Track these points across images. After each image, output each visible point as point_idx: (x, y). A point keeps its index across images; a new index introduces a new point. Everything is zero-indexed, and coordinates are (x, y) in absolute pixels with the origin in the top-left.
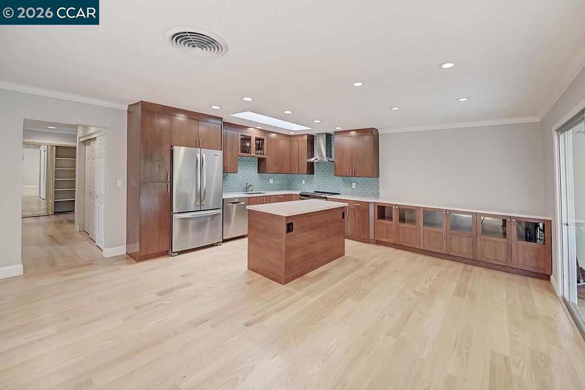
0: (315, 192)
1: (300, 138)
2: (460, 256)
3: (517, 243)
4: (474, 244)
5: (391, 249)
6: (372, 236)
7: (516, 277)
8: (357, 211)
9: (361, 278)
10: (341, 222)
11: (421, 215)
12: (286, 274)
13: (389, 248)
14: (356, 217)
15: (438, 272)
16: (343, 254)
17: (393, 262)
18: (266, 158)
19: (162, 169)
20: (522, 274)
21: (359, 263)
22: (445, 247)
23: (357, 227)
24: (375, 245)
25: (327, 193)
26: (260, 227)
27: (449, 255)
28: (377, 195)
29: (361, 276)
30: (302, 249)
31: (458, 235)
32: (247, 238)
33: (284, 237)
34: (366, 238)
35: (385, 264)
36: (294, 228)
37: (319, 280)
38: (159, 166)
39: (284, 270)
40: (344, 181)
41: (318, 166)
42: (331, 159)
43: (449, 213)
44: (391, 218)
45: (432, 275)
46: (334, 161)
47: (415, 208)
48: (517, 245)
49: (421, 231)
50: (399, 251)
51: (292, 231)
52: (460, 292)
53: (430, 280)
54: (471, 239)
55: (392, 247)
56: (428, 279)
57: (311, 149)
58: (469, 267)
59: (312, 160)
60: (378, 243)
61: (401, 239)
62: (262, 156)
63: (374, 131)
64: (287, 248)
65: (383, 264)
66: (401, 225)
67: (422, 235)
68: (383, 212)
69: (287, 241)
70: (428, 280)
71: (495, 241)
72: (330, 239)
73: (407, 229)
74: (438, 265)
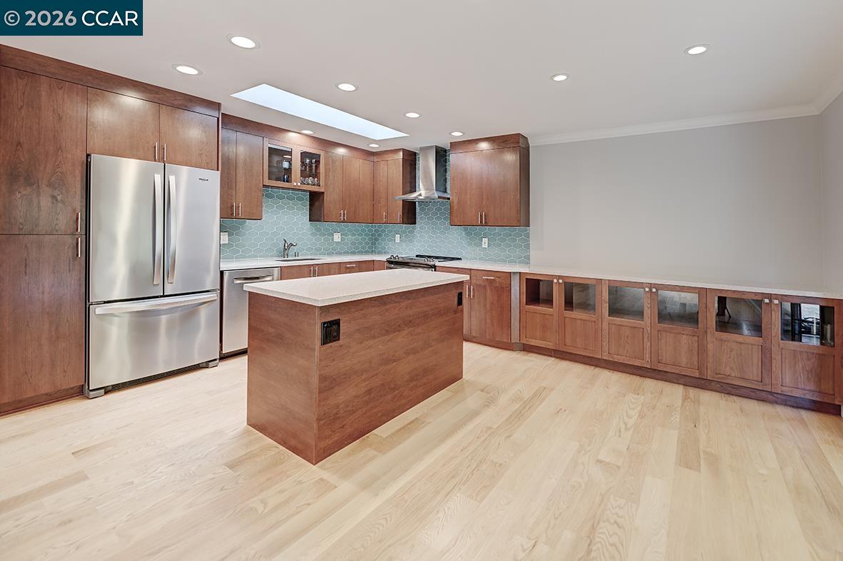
0: (417, 256)
1: (390, 157)
2: (677, 372)
3: (781, 345)
4: (701, 350)
5: (551, 360)
6: (515, 338)
7: (781, 410)
8: (488, 290)
9: (489, 432)
10: (455, 312)
11: (606, 295)
12: (320, 438)
13: (546, 357)
14: (488, 301)
15: (639, 408)
16: (457, 377)
17: (552, 389)
18: (323, 192)
19: (60, 204)
20: (788, 403)
21: (489, 395)
22: (648, 356)
23: (488, 321)
24: (522, 352)
25: (437, 258)
26: (272, 330)
27: (655, 370)
28: (526, 260)
29: (490, 428)
30: (363, 377)
31: (671, 332)
32: (247, 357)
33: (317, 353)
34: (505, 340)
35: (539, 395)
36: (341, 332)
37: (400, 443)
38: (54, 197)
39: (315, 431)
40: (468, 234)
41: (422, 209)
42: (445, 195)
43: (657, 290)
44: (549, 302)
45: (630, 417)
46: (449, 199)
47: (593, 282)
48: (782, 349)
49: (605, 326)
50: (565, 365)
51: (337, 338)
52: (689, 457)
53: (627, 429)
54: (696, 338)
55: (551, 356)
56: (623, 426)
57: (411, 178)
58: (692, 392)
59: (413, 196)
60: (528, 349)
61: (568, 341)
62: (315, 189)
63: (521, 140)
64: (323, 378)
65: (535, 395)
66: (568, 314)
67: (606, 332)
68: (536, 290)
69: (323, 364)
70: (623, 430)
71: (741, 343)
72: (431, 349)
73: (579, 321)
74: (637, 392)
